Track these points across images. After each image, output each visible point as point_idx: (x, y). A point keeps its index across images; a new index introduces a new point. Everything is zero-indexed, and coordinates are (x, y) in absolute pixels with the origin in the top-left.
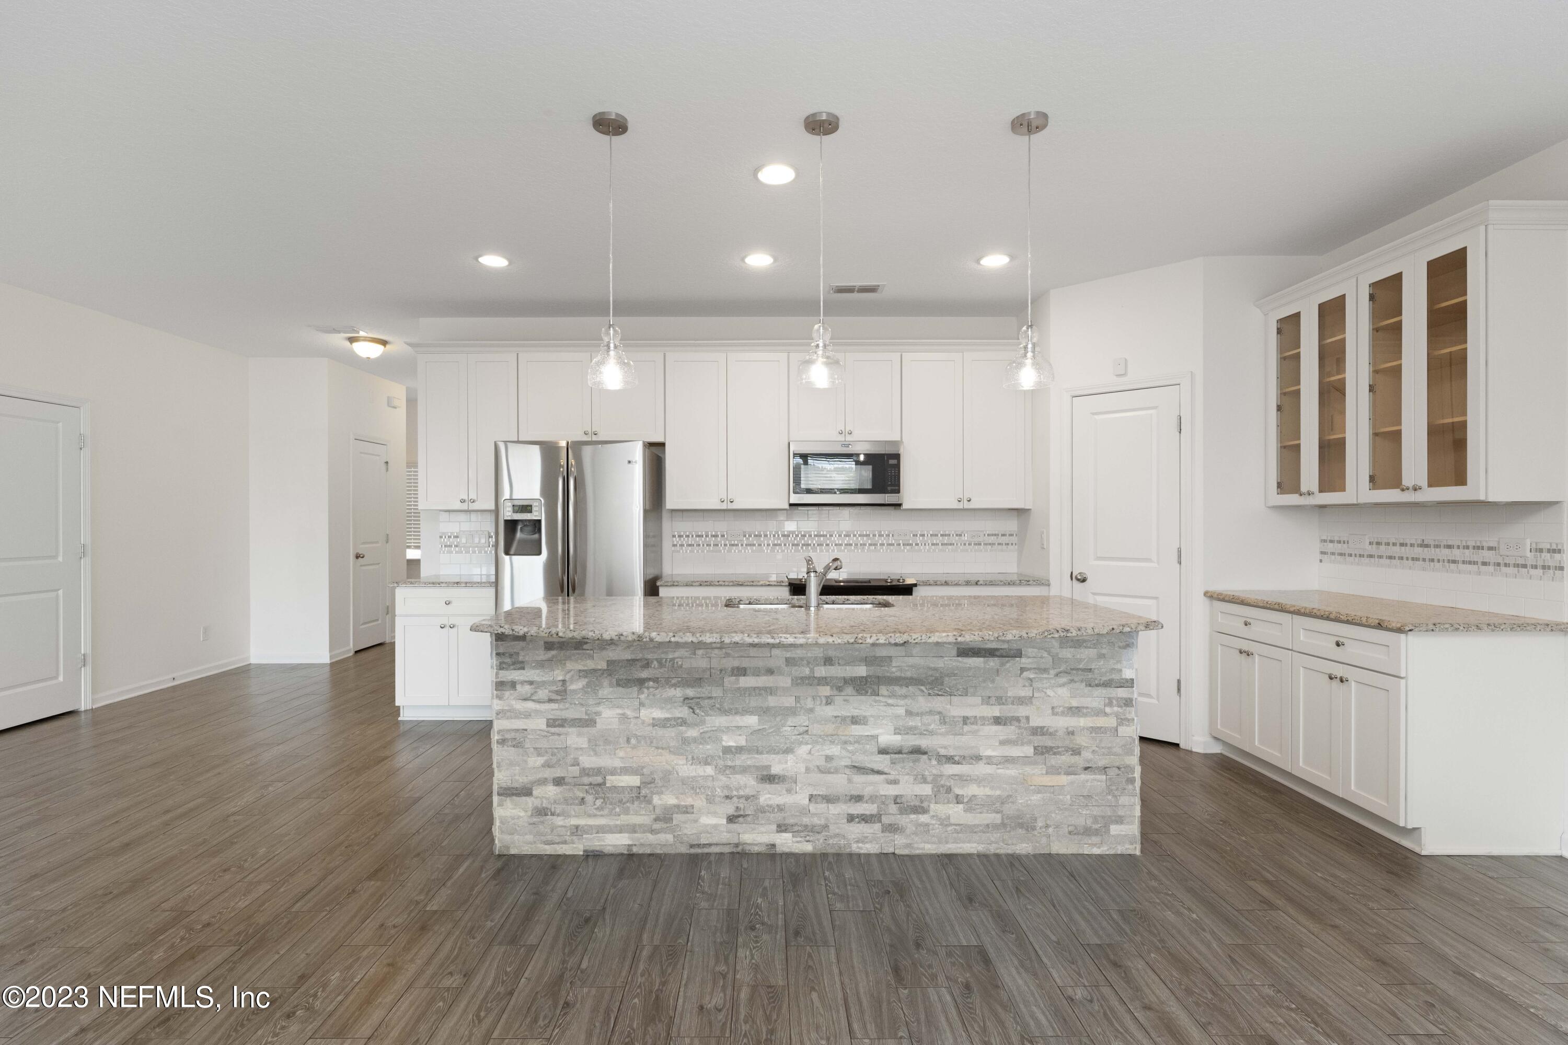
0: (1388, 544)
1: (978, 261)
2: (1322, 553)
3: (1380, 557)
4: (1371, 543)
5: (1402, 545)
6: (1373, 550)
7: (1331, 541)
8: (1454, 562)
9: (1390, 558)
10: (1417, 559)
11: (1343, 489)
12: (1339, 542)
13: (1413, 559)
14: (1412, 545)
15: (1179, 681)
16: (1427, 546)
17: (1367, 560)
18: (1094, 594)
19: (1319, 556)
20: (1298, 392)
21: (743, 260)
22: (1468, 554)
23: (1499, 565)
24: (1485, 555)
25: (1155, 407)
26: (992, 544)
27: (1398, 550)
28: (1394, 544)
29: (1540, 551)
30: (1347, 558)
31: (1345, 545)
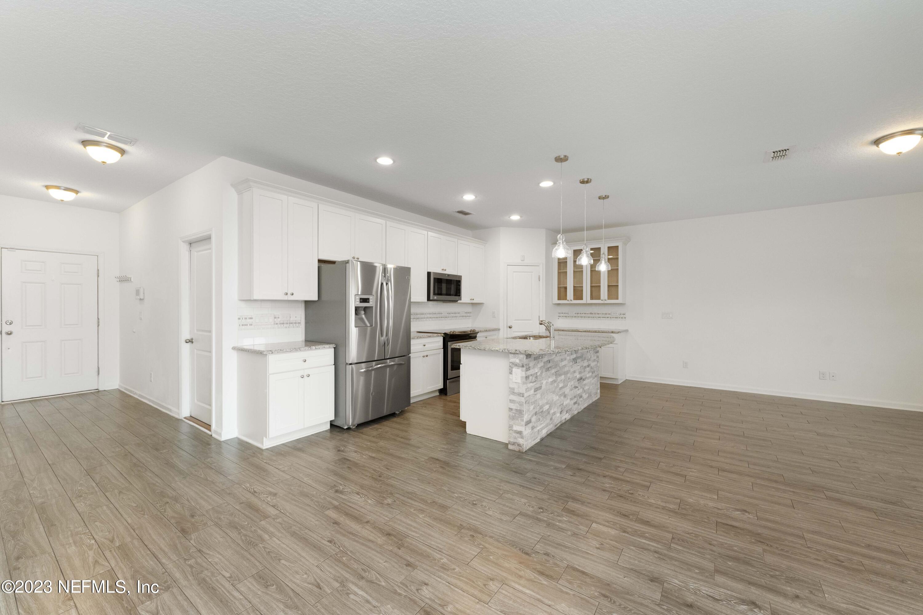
0: (581, 314)
1: (509, 217)
2: (559, 316)
3: (579, 317)
5: (585, 314)
6: (576, 315)
7: (562, 313)
8: (599, 317)
9: (581, 317)
10: (589, 317)
11: (582, 299)
12: (565, 313)
13: (588, 317)
14: (588, 314)
16: (592, 314)
17: (574, 318)
20: (566, 272)
21: (462, 197)
22: (603, 316)
23: (611, 318)
24: (608, 316)
25: (532, 272)
26: (466, 316)
27: (584, 315)
28: (583, 314)
29: (621, 314)
30: (568, 318)
31: (567, 314)
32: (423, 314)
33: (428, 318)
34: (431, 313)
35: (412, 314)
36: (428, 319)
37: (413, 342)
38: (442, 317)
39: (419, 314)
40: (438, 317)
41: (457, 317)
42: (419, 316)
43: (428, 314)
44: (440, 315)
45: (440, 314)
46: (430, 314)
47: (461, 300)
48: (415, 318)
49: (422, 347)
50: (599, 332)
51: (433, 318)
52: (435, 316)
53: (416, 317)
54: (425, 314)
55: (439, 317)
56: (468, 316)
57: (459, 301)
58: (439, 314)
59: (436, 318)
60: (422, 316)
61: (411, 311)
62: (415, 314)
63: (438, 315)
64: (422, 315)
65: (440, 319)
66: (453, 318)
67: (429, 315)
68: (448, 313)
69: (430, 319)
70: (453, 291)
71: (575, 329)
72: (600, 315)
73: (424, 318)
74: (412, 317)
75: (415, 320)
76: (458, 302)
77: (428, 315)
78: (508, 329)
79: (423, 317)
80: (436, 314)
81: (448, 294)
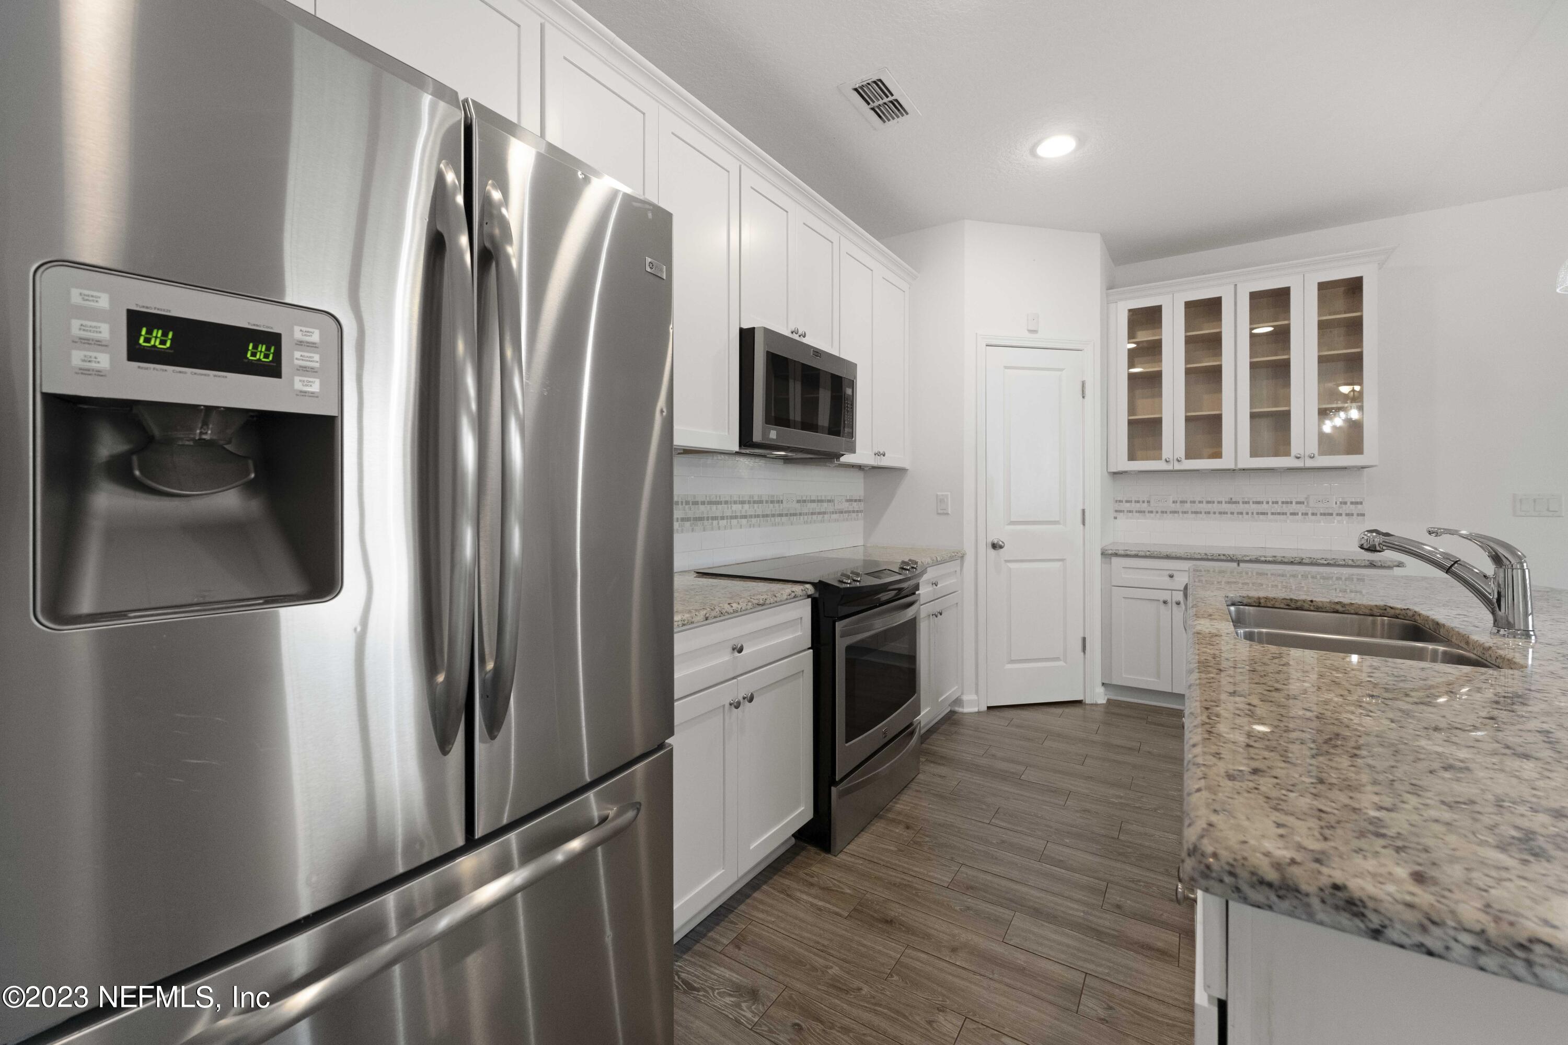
0: (1193, 502)
2: (1116, 511)
3: (1185, 513)
4: (1174, 502)
5: (1208, 502)
6: (1178, 507)
7: (1128, 502)
8: (1263, 514)
10: (1225, 513)
11: (1219, 456)
12: (1140, 501)
13: (1220, 513)
14: (1219, 502)
15: (1084, 639)
17: (1170, 516)
18: (1007, 561)
19: (1114, 514)
23: (1307, 514)
24: (1294, 507)
25: (1062, 370)
26: (849, 512)
27: (1205, 507)
28: (1200, 502)
29: (1345, 503)
30: (1147, 514)
31: (1146, 504)
32: (719, 503)
33: (736, 517)
34: (746, 499)
35: (677, 503)
36: (734, 522)
37: (682, 643)
38: (781, 515)
39: (703, 503)
40: (767, 516)
41: (824, 513)
42: (702, 510)
43: (735, 502)
44: (777, 508)
45: (777, 505)
46: (743, 502)
47: (853, 450)
48: (688, 519)
49: (726, 657)
50: (1314, 563)
51: (751, 516)
52: (759, 509)
53: (690, 514)
54: (726, 502)
55: (773, 515)
56: (854, 512)
57: (847, 458)
58: (772, 502)
59: (763, 516)
60: (716, 510)
61: (676, 492)
62: (687, 503)
63: (769, 509)
64: (714, 507)
65: (778, 519)
66: (815, 517)
67: (740, 506)
68: (798, 501)
69: (744, 521)
70: (824, 418)
71: (1203, 552)
72: (1264, 508)
73: (722, 518)
74: (678, 513)
75: (687, 524)
76: (843, 459)
77: (735, 507)
78: (992, 552)
79: (719, 514)
80: (761, 502)
81: (809, 425)
